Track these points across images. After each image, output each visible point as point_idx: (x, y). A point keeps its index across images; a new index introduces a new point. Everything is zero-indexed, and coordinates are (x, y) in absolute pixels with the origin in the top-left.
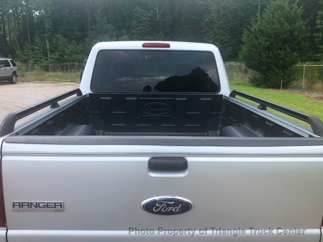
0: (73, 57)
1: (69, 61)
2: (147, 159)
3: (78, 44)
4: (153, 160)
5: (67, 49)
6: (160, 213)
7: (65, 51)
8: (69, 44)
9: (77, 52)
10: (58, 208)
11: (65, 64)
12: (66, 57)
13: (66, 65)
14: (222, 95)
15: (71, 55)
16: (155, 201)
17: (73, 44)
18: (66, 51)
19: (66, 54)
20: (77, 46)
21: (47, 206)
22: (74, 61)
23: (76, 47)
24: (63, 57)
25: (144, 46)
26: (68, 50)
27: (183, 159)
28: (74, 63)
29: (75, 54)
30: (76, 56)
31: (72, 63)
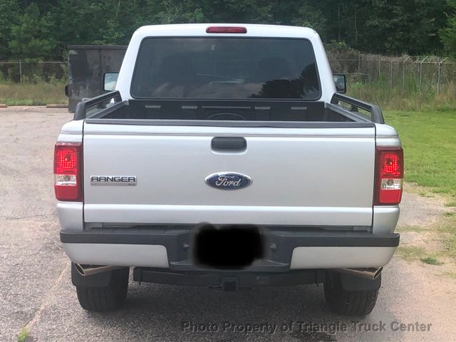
0: (30, 44)
1: (20, 55)
2: (211, 138)
3: (42, 13)
4: (216, 140)
5: (16, 24)
6: (222, 187)
7: (10, 30)
8: (22, 13)
9: (39, 32)
10: (132, 182)
11: (10, 62)
12: (13, 44)
13: (12, 66)
14: (323, 103)
15: (27, 41)
16: (218, 176)
17: (30, 12)
18: (14, 29)
19: (14, 38)
20: (40, 17)
21: (122, 180)
22: (32, 55)
23: (39, 20)
24: (7, 46)
25: (209, 31)
26: (17, 27)
27: (242, 138)
28: (34, 60)
29: (36, 37)
30: (37, 42)
31: (27, 60)
